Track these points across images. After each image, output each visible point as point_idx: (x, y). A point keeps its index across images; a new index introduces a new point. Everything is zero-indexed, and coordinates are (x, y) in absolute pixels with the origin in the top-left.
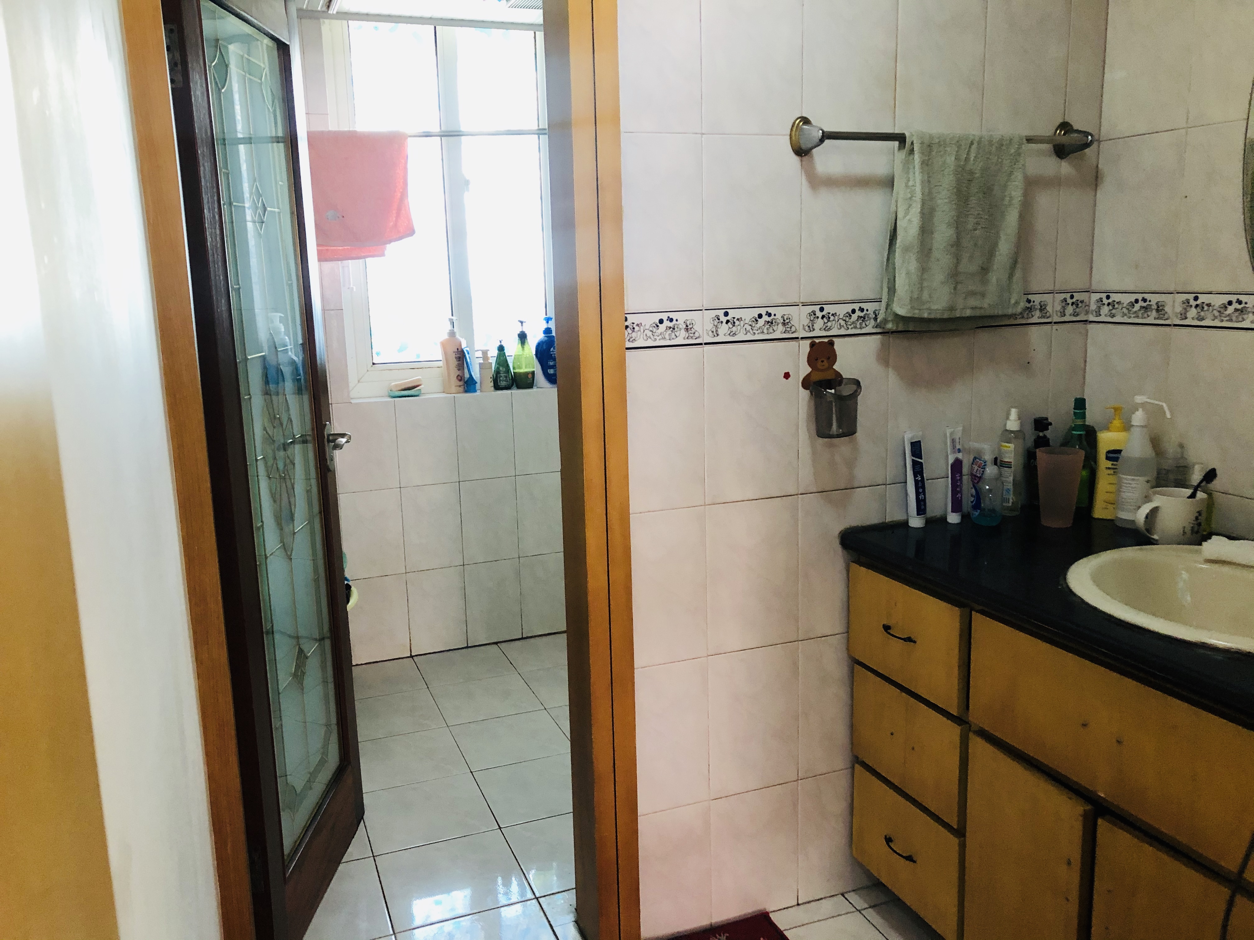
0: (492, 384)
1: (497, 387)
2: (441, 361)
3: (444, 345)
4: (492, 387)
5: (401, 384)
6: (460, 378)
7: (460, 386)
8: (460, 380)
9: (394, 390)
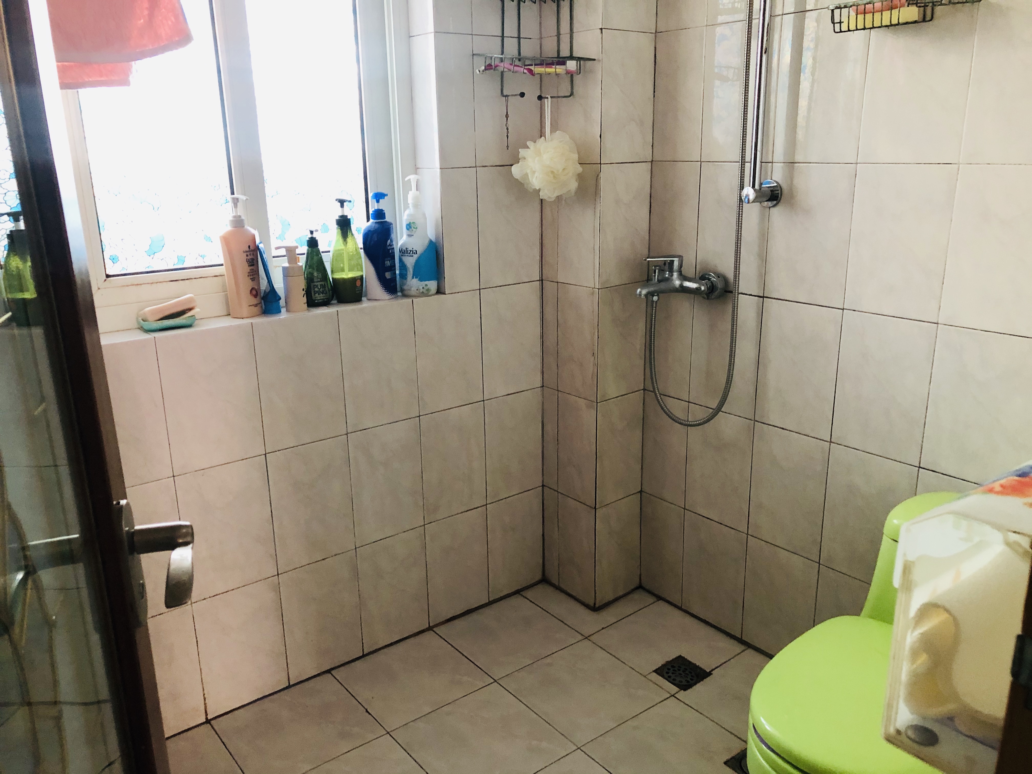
0: (305, 299)
1: (312, 303)
2: (222, 265)
3: (226, 240)
4: (304, 303)
5: (161, 310)
6: (255, 292)
7: (256, 305)
8: (256, 296)
9: (151, 318)
